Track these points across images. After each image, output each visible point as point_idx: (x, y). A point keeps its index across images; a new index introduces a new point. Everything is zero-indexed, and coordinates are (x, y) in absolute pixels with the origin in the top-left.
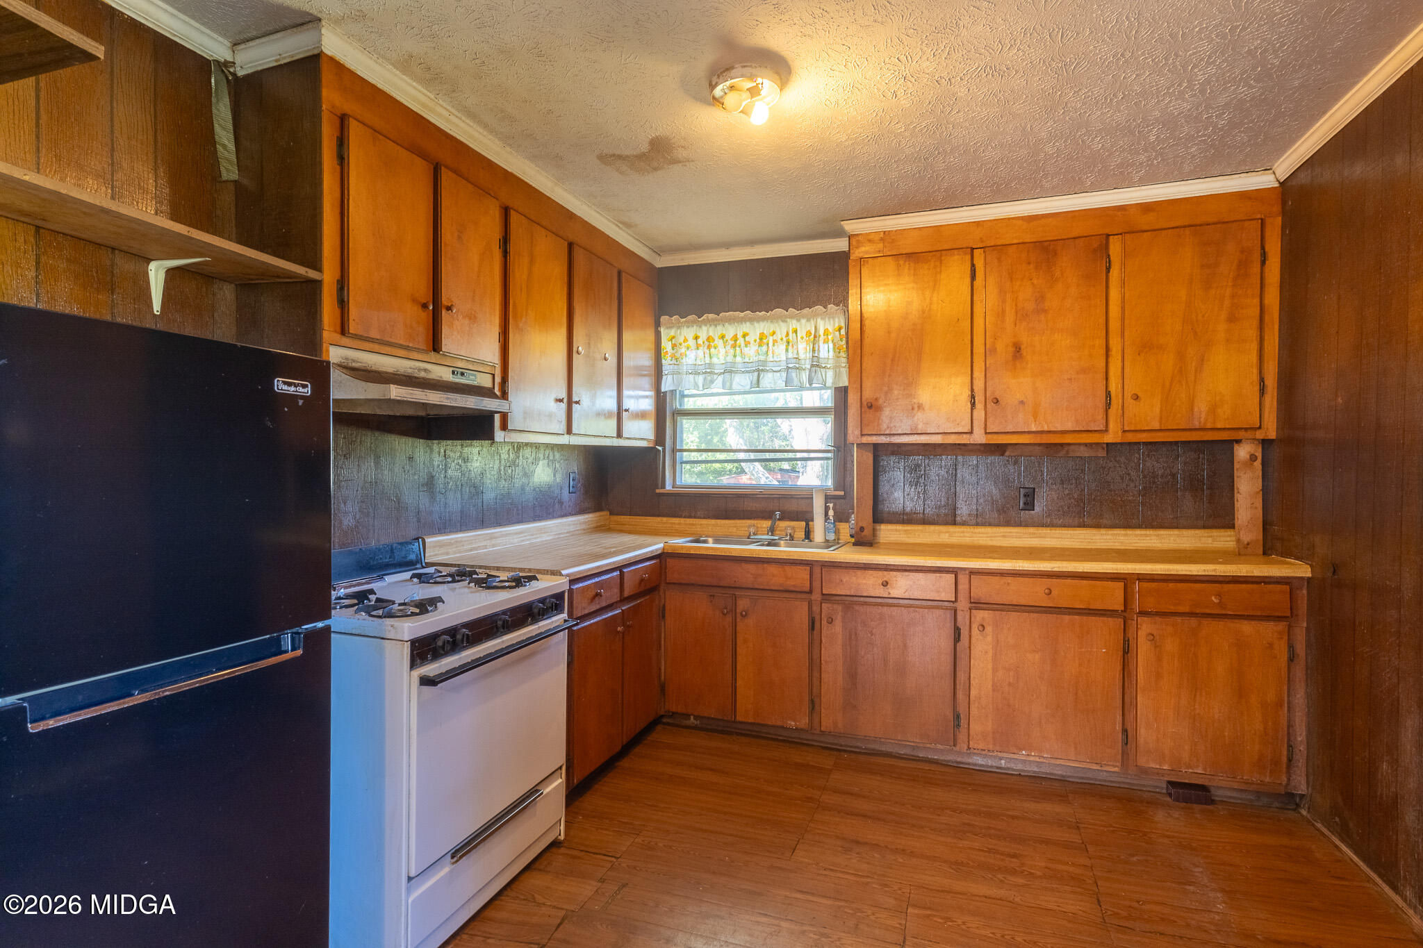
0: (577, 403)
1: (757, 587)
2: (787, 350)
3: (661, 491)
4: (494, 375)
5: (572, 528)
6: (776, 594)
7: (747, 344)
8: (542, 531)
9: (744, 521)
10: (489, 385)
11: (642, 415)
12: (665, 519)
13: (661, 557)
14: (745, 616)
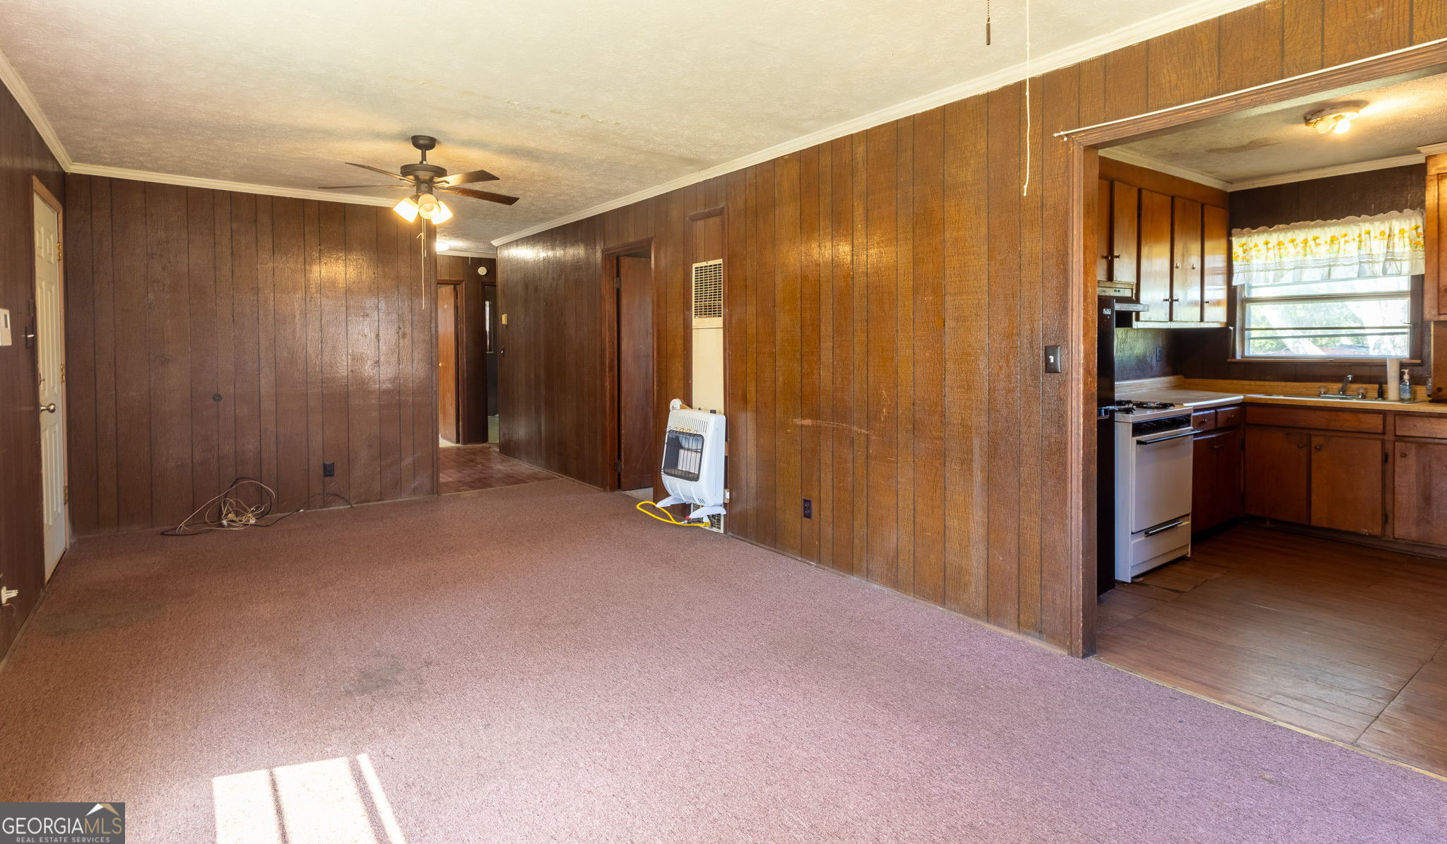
0: (1177, 300)
1: (1330, 428)
2: (1359, 248)
3: (1233, 360)
4: (1132, 289)
5: (1159, 386)
6: (1349, 435)
7: (1318, 245)
8: (1141, 385)
9: (1314, 384)
10: (1129, 295)
11: (1218, 303)
12: (1235, 382)
13: (1242, 405)
14: (1319, 449)
